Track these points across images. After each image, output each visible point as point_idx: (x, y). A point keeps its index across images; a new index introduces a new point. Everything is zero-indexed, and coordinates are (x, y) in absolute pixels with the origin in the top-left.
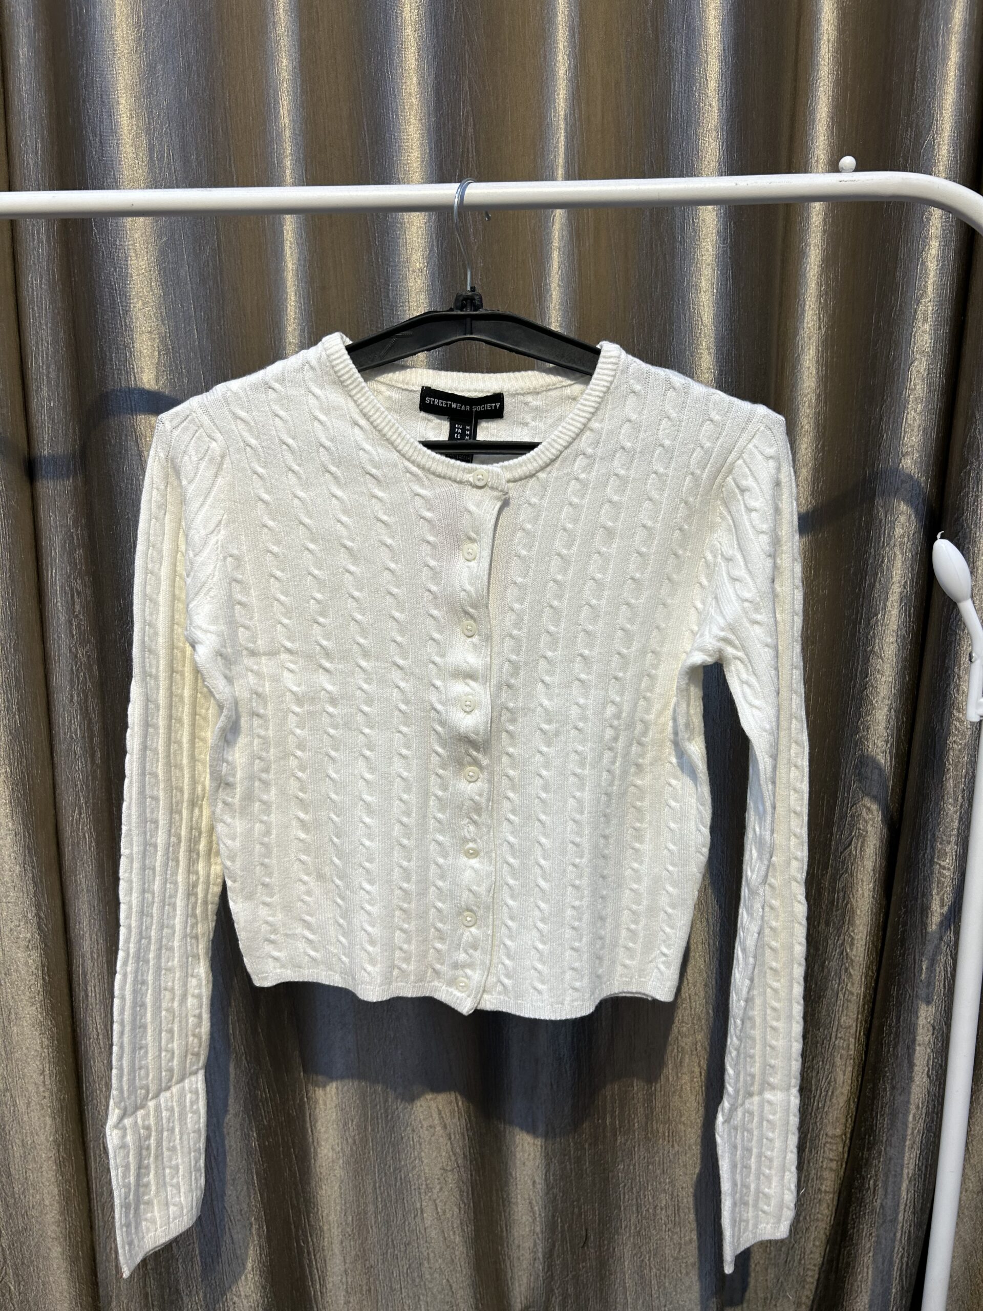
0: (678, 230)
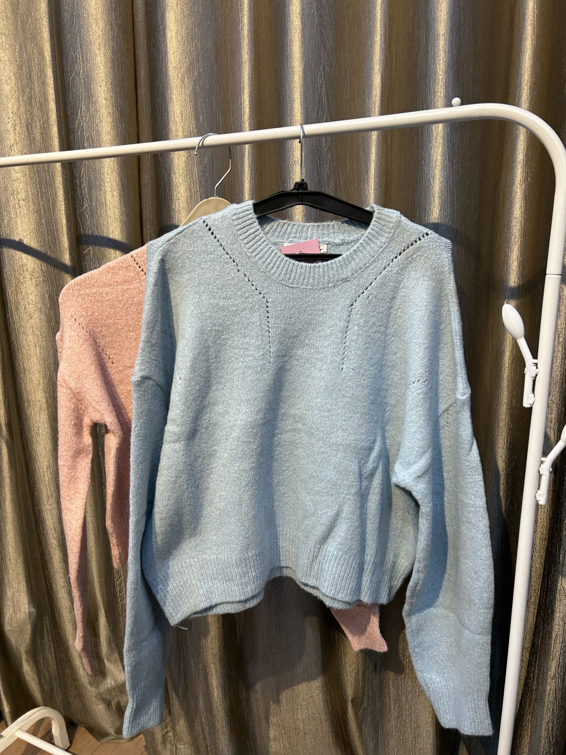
0: (420, 134)
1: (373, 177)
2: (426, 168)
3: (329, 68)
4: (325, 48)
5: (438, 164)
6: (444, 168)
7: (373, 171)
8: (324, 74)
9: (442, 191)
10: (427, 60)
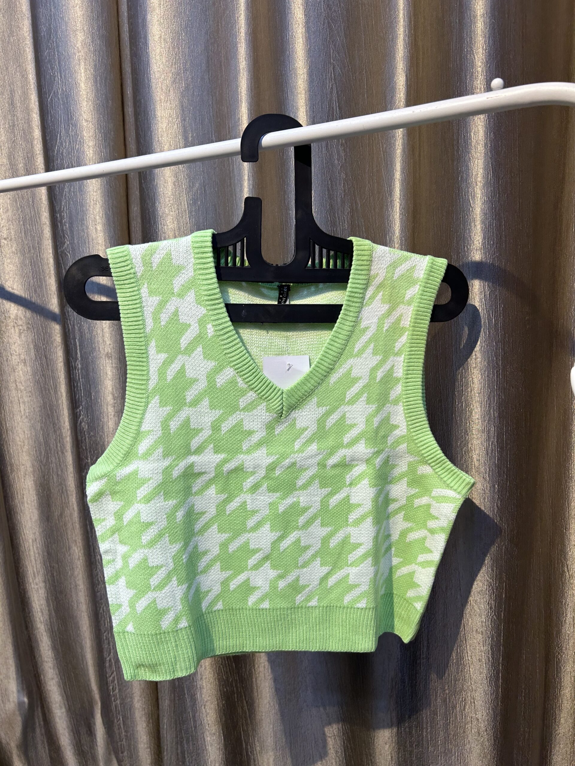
1: (398, 200)
2: (464, 185)
3: (341, 69)
4: (335, 46)
5: (479, 179)
6: (487, 184)
7: (398, 192)
8: (335, 76)
9: (485, 214)
10: (461, 49)
